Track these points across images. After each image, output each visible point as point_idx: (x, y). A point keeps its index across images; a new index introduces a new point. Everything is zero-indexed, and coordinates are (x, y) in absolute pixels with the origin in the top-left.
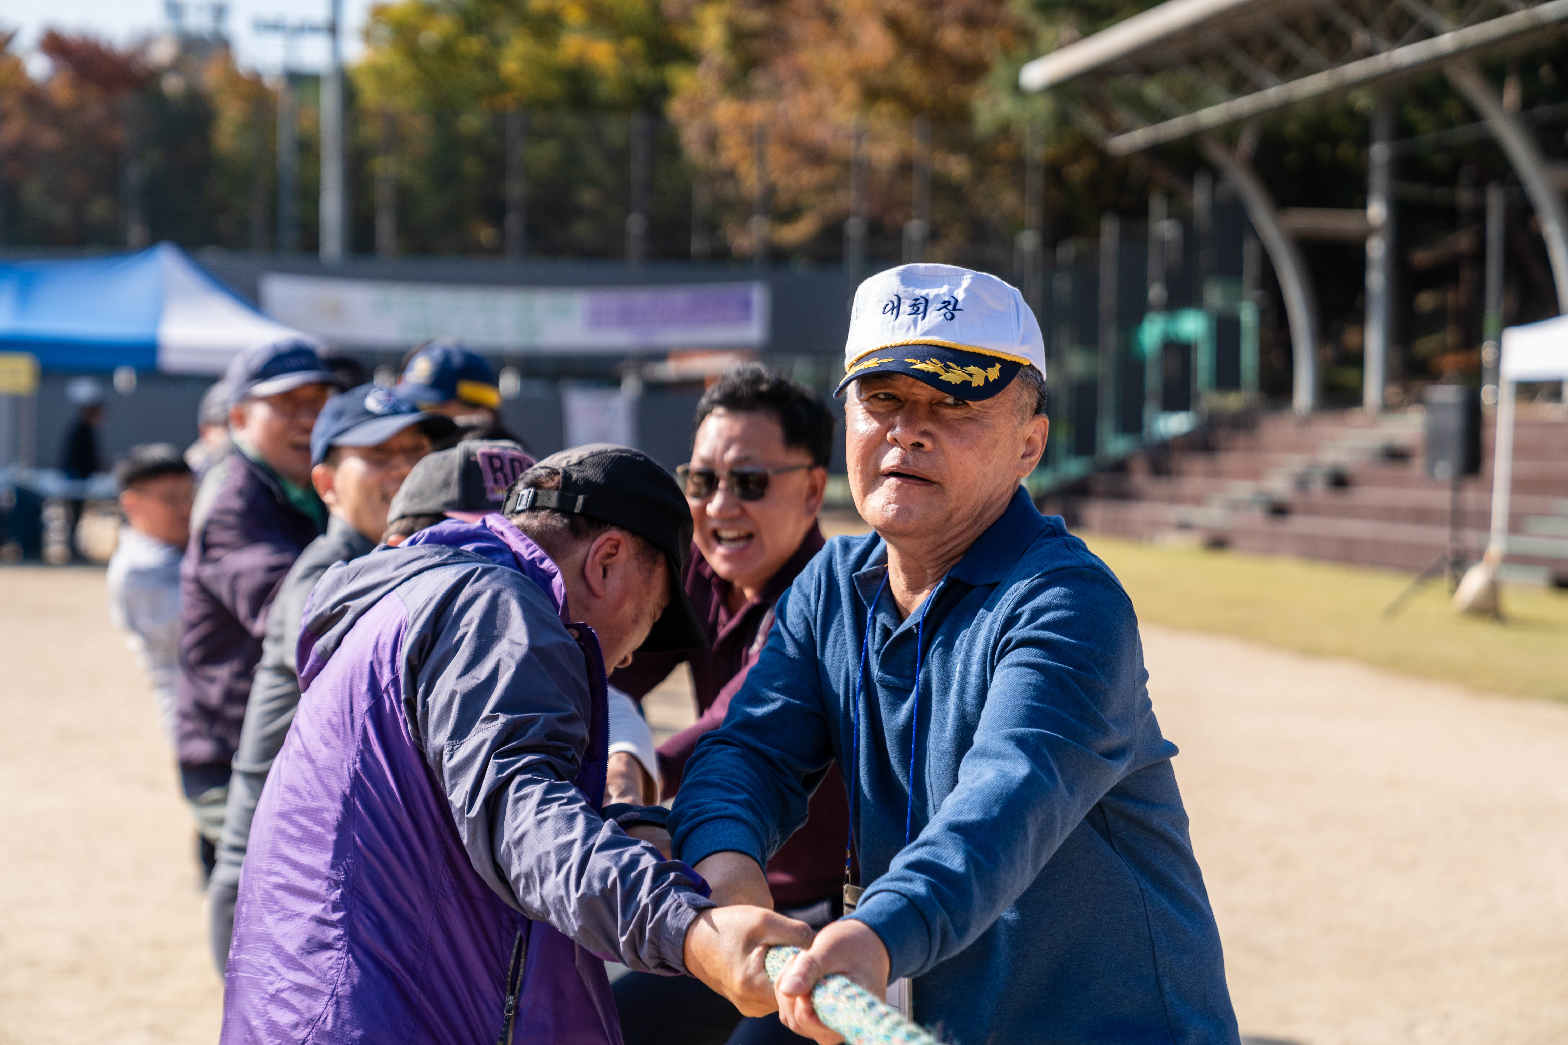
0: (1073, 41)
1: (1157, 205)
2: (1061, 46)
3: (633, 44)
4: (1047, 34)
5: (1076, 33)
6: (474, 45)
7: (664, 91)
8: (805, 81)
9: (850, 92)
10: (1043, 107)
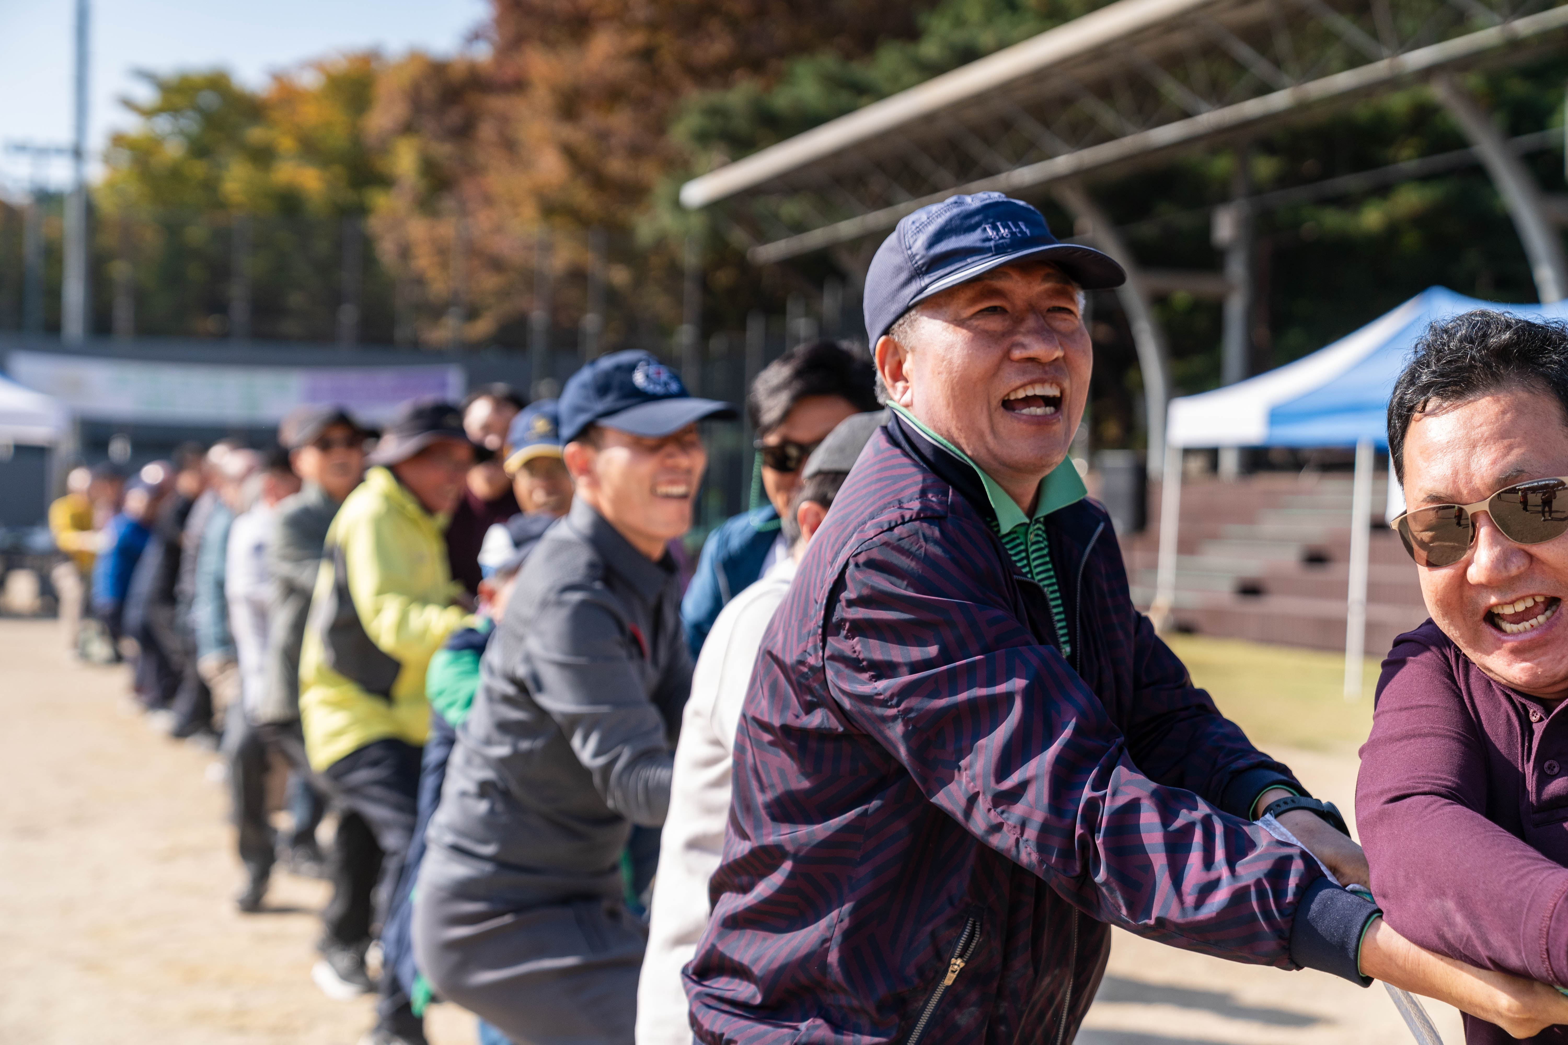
0: (723, 165)
1: (794, 307)
2: (712, 170)
3: (337, 169)
4: (703, 159)
5: (723, 158)
6: (199, 169)
7: (361, 211)
8: (488, 200)
9: (529, 211)
10: (697, 224)
